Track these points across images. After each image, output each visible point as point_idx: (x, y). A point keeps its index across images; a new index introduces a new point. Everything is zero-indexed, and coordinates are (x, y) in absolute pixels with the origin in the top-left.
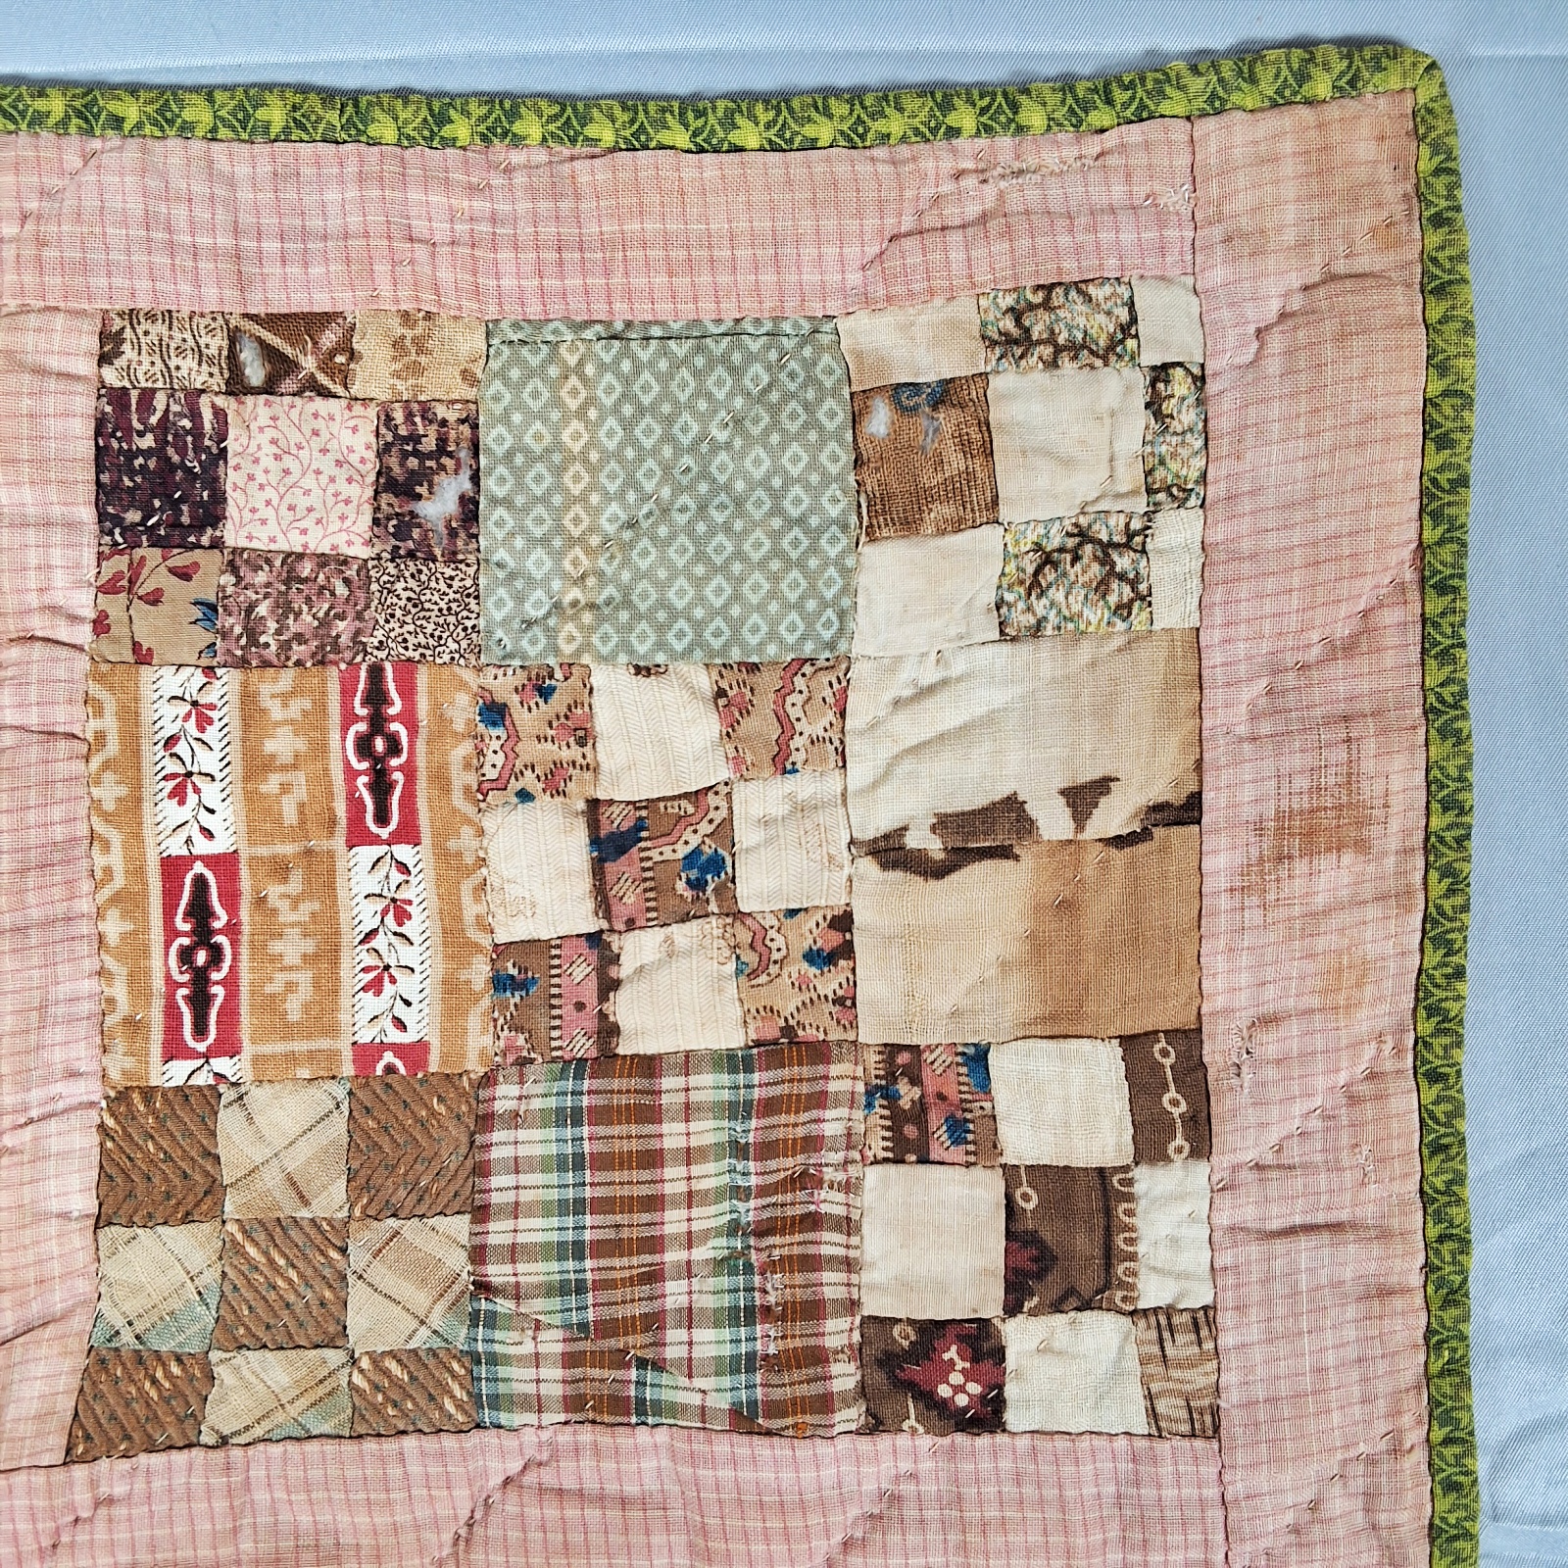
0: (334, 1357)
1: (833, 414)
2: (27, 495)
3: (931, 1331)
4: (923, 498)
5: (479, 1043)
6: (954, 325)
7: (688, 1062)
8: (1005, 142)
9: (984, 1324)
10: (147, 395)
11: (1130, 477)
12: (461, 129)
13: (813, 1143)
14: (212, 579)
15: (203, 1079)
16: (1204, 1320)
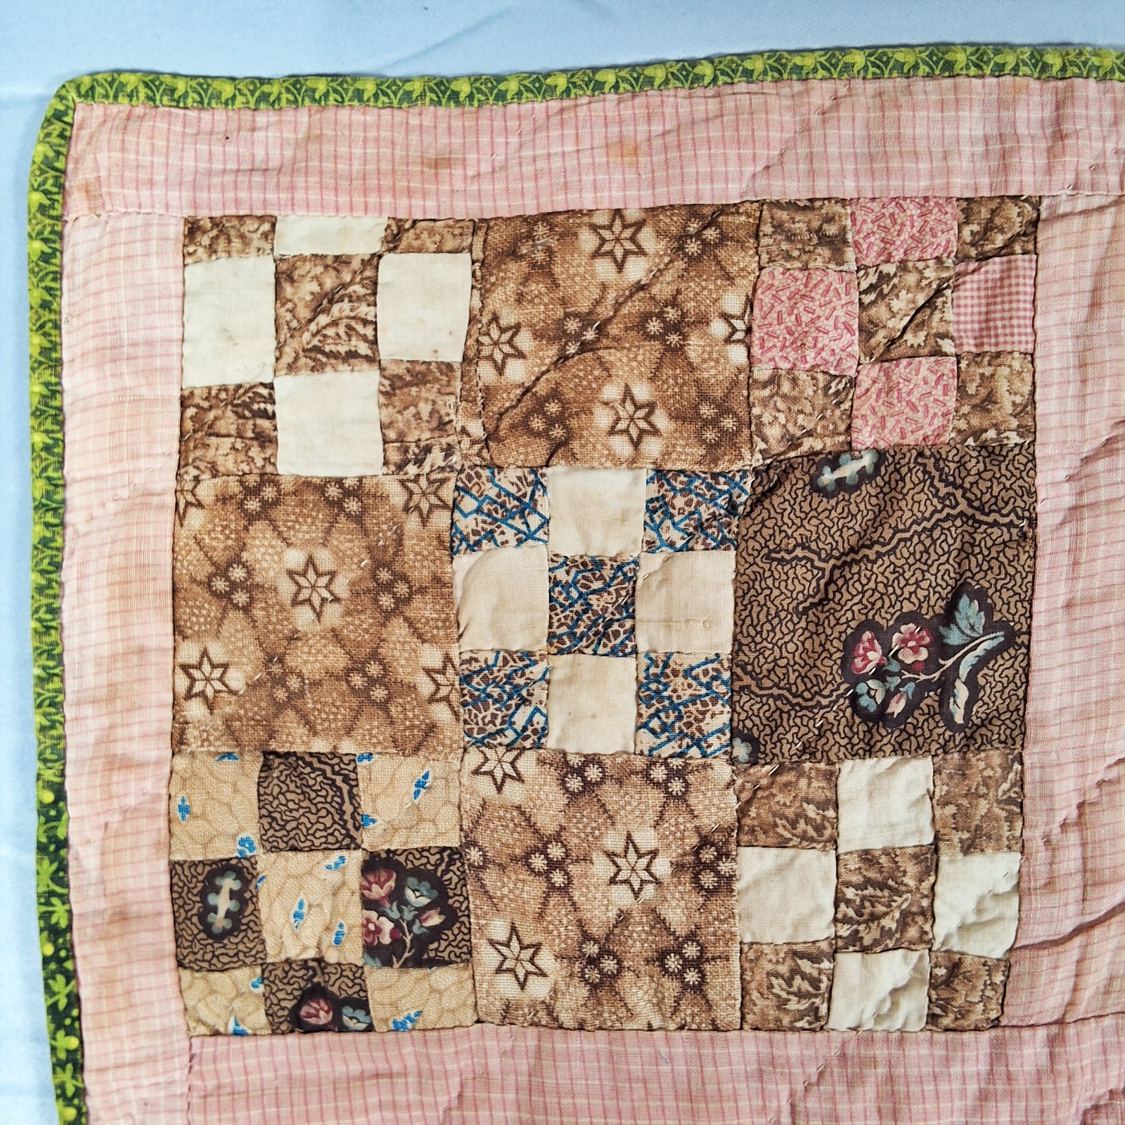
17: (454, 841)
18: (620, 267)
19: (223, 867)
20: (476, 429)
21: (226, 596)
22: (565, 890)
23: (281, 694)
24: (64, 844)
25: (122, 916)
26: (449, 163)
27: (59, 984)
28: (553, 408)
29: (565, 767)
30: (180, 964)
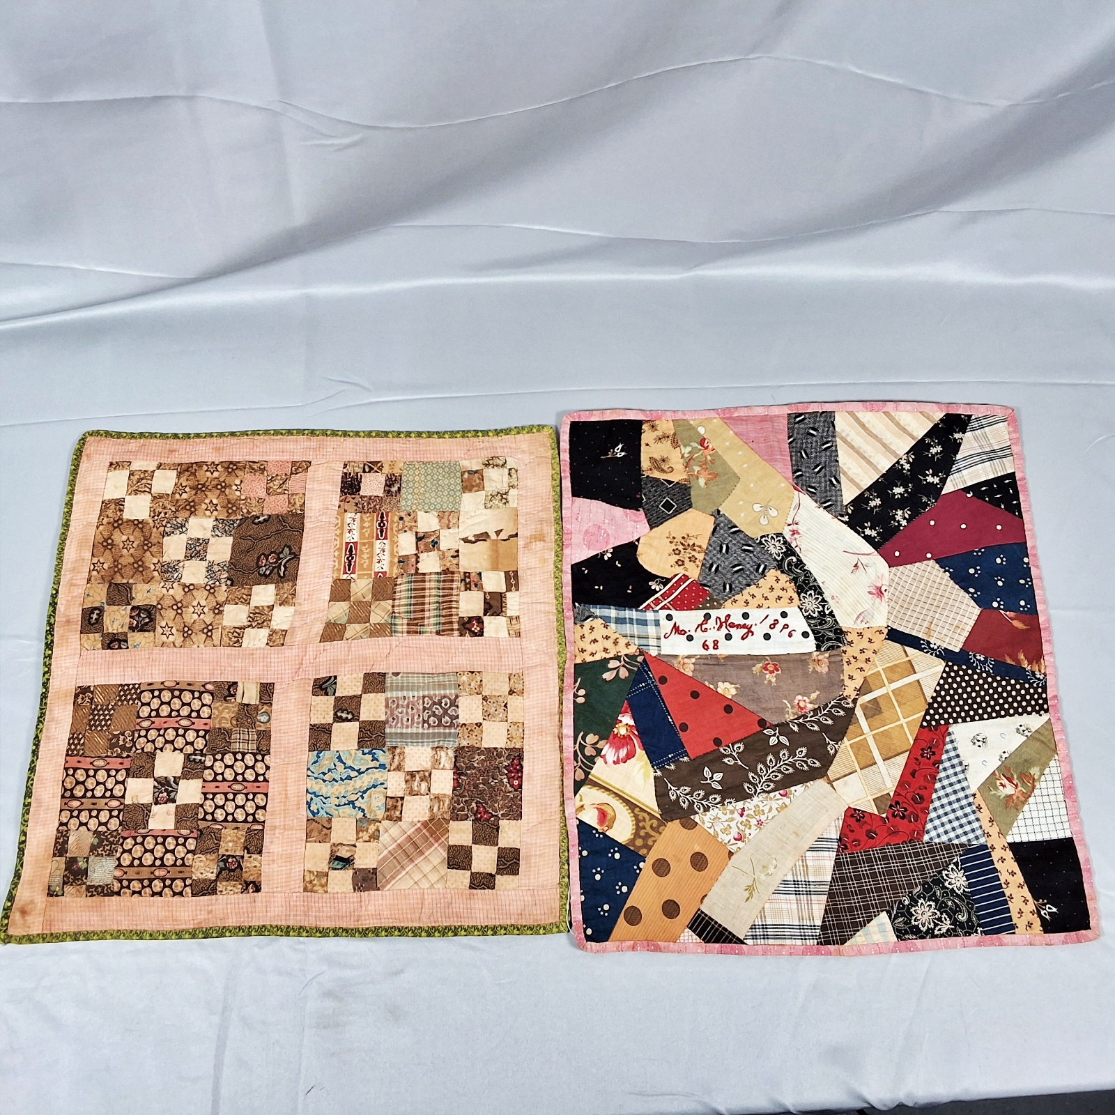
0: (368, 624)
1: (459, 474)
2: (330, 487)
3: (471, 619)
4: (473, 486)
5: (396, 571)
6: (479, 462)
7: (430, 574)
8: (487, 438)
9: (480, 617)
10: (350, 474)
11: (506, 485)
12: (402, 435)
13: (452, 589)
14: (358, 499)
15: (349, 578)
16: (518, 618)
17: (155, 604)
18: (212, 474)
19: (96, 608)
20: (173, 509)
21: (106, 546)
22: (181, 614)
23: (116, 569)
24: (56, 604)
25: (68, 622)
26: (175, 451)
27: (49, 637)
28: (192, 504)
29: (185, 586)
30: (81, 633)
